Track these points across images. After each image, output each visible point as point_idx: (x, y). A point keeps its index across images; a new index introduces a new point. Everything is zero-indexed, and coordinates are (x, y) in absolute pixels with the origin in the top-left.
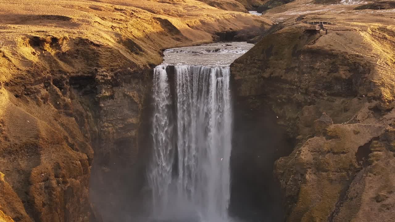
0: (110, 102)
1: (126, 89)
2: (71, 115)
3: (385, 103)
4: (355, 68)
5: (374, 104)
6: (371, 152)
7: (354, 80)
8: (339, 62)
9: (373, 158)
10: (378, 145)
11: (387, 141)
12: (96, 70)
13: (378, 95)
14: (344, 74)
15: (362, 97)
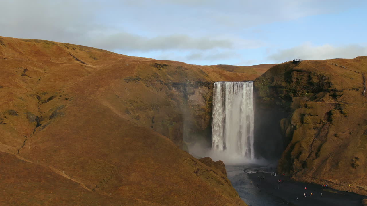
0: (193, 96)
3: (338, 92)
4: (321, 77)
5: (332, 93)
6: (332, 114)
7: (321, 83)
8: (312, 75)
9: (332, 117)
10: (336, 112)
11: (340, 109)
12: (186, 80)
13: (334, 89)
14: (315, 80)
15: (325, 90)
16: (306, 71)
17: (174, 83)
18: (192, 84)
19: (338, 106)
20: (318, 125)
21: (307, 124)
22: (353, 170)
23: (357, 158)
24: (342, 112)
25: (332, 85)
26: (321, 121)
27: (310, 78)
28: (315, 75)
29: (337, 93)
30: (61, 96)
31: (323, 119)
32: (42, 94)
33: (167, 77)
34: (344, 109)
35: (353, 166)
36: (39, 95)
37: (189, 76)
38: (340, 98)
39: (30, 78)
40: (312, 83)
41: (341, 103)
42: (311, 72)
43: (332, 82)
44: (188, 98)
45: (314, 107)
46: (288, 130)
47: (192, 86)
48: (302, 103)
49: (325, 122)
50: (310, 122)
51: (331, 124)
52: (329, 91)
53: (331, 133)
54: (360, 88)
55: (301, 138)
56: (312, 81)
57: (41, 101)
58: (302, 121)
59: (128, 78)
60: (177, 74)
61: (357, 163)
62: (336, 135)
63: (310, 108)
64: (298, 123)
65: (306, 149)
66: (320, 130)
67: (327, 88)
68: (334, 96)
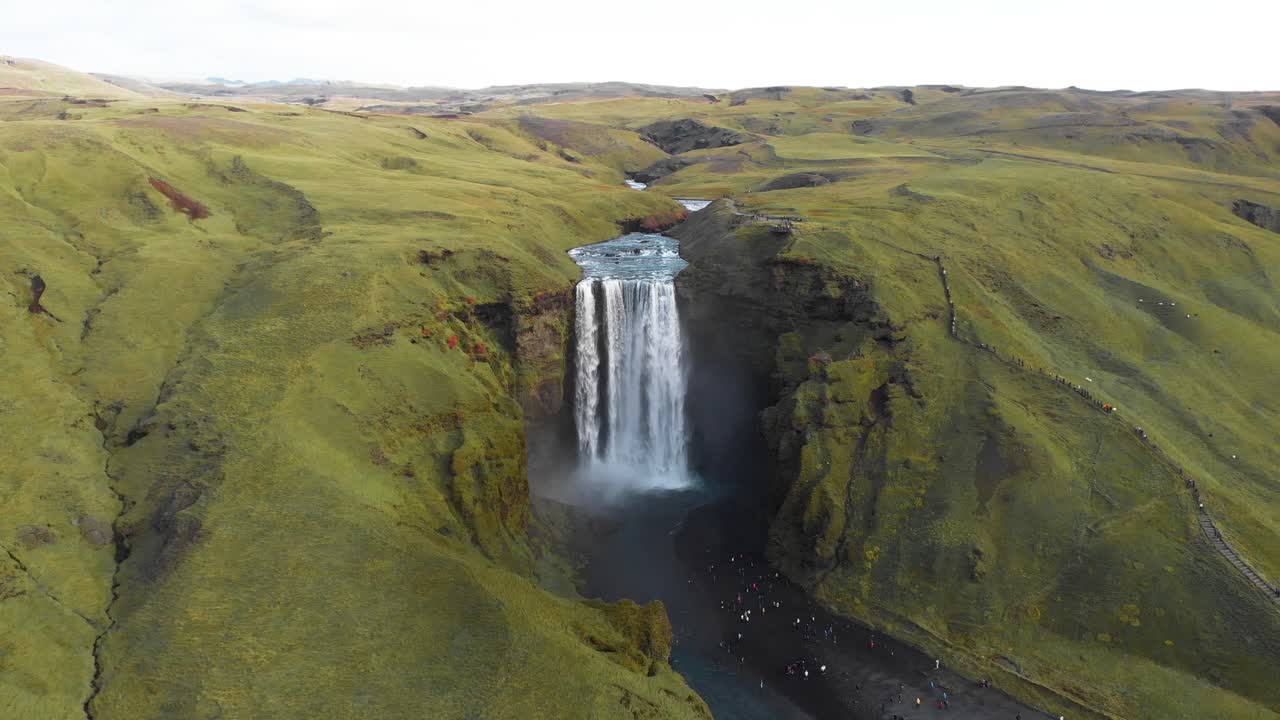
0: (529, 336)
1: (546, 317)
2: (484, 360)
3: (895, 331)
4: (846, 284)
5: (881, 332)
6: (887, 399)
7: (847, 299)
8: (824, 276)
9: (891, 408)
10: (896, 390)
11: (907, 383)
12: (509, 295)
13: (885, 321)
14: (833, 291)
15: (860, 321)
16: (810, 262)
17: (478, 307)
18: (528, 305)
19: (899, 376)
20: (855, 429)
21: (831, 427)
22: (971, 587)
23: (977, 552)
24: (911, 393)
25: (878, 308)
26: (863, 418)
27: (819, 284)
28: (834, 275)
29: (895, 335)
30: (172, 427)
31: (866, 411)
32: (109, 408)
33: (459, 292)
34: (916, 383)
35: (972, 578)
36: (99, 412)
37: (515, 282)
38: (900, 348)
39: (59, 321)
40: (826, 299)
41: (908, 366)
42: (820, 267)
43: (877, 299)
44: (518, 345)
45: (842, 377)
46: (784, 444)
47: (526, 311)
48: (813, 367)
49: (872, 420)
50: (838, 421)
51: (888, 425)
52: (872, 327)
53: (893, 456)
54: (941, 309)
55: (819, 466)
56: (824, 293)
57: (111, 440)
58: (819, 420)
59: (362, 335)
60: (483, 276)
61: (981, 566)
62: (907, 464)
63: (835, 381)
64: (809, 426)
65: (839, 502)
66: (863, 441)
67: (864, 315)
68: (886, 341)
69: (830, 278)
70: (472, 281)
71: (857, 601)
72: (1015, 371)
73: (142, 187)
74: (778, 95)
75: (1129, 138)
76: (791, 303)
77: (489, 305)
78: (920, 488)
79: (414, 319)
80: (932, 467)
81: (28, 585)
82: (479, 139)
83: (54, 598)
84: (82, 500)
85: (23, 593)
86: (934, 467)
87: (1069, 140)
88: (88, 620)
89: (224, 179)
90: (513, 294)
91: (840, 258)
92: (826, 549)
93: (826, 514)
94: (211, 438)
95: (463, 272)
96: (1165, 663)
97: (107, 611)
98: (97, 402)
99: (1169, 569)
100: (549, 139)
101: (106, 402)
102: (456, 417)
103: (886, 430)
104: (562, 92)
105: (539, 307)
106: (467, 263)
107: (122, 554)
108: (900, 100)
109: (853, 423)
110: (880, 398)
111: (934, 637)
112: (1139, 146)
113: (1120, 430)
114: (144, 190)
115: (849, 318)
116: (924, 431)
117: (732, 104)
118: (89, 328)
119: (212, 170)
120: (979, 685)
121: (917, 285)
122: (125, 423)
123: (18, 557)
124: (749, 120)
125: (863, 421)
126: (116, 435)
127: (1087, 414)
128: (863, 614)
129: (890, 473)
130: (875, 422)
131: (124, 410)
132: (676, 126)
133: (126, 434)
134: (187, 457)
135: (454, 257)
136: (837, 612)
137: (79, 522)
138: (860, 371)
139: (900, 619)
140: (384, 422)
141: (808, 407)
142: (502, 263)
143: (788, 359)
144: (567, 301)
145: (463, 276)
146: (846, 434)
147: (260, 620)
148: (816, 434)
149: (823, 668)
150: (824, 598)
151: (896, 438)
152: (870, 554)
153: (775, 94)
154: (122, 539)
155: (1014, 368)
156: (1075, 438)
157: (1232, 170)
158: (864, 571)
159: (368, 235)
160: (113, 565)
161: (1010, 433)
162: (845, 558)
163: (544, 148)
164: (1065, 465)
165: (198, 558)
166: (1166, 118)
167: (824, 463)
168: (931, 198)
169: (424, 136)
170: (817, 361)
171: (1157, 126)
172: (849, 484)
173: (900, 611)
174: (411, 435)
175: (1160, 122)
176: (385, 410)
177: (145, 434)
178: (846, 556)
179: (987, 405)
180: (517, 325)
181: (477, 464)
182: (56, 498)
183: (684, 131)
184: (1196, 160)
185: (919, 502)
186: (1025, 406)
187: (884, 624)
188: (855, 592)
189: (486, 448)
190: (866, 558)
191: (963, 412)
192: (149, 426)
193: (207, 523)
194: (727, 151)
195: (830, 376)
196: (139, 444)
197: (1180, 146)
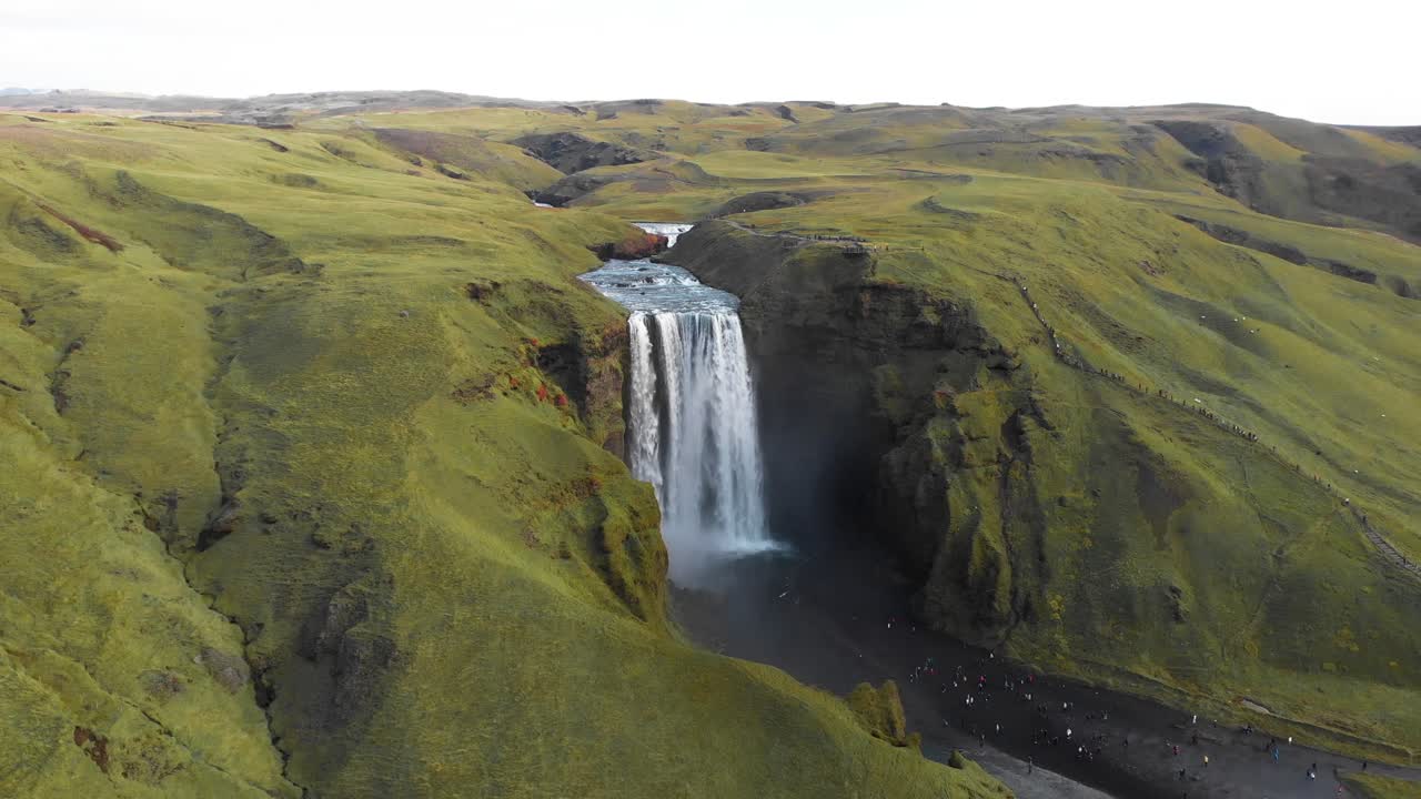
0: (597, 382)
3: (1010, 358)
4: (944, 309)
5: (994, 360)
7: (946, 326)
8: (918, 301)
9: (1030, 443)
10: (1028, 422)
11: (1037, 415)
12: (576, 334)
13: (997, 347)
14: (931, 317)
15: (966, 349)
16: (898, 286)
17: (541, 350)
18: (597, 345)
19: (1028, 407)
20: (995, 468)
21: (971, 467)
22: (1179, 628)
23: (1174, 590)
24: (1043, 424)
25: (986, 334)
26: (1000, 454)
27: (912, 311)
28: (928, 299)
30: (268, 521)
31: (1002, 447)
32: (157, 502)
33: (519, 332)
34: (1045, 413)
35: (1177, 618)
36: (145, 507)
37: (580, 318)
38: (1018, 376)
39: (19, 389)
40: (923, 326)
41: (1035, 396)
42: (911, 291)
43: (983, 324)
44: (588, 393)
45: (970, 412)
46: (921, 491)
47: (594, 352)
48: (939, 403)
49: (1010, 456)
50: (976, 461)
51: (1028, 461)
52: (983, 355)
53: (1044, 495)
54: (1039, 332)
55: (967, 511)
56: (921, 320)
57: (176, 545)
58: (958, 461)
59: (463, 388)
60: (538, 312)
61: (1183, 606)
62: (1061, 501)
63: (962, 416)
64: (947, 467)
65: (999, 548)
66: (1005, 482)
67: (970, 343)
68: (1002, 369)
69: (925, 302)
70: (526, 318)
71: (1060, 657)
72: (1135, 395)
73: (32, 213)
74: (650, 108)
75: (1043, 155)
76: (882, 333)
77: (550, 348)
78: (1083, 528)
79: (499, 367)
80: (1089, 503)
81: (183, 756)
82: (337, 152)
83: (220, 769)
84: (196, 628)
85: (180, 767)
86: (1091, 504)
87: (982, 158)
88: (268, 792)
89: (113, 201)
90: (581, 332)
91: (929, 280)
92: (1003, 604)
93: (992, 564)
94: (343, 530)
95: (516, 308)
96: (1398, 685)
97: (284, 774)
98: (138, 495)
99: (1367, 589)
100: (419, 153)
101: (149, 493)
102: (591, 483)
103: (1028, 467)
104: (372, 101)
105: (608, 347)
106: (518, 298)
107: (265, 697)
108: (777, 116)
109: (991, 461)
110: (1013, 431)
111: (1165, 686)
112: (1054, 163)
113: (1256, 452)
114: (36, 216)
115: (950, 346)
116: (1067, 466)
117: (600, 118)
118: (65, 397)
119: (93, 189)
120: (1243, 731)
121: (1009, 307)
122: (191, 521)
123: (157, 719)
124: (630, 135)
125: (1001, 457)
126: (183, 537)
127: (1220, 437)
128: (1072, 670)
129: (1047, 513)
130: (1013, 459)
131: (180, 503)
132: (554, 140)
133: (197, 536)
134: (314, 558)
135: (502, 290)
136: (1042, 672)
137: (203, 659)
138: (984, 404)
139: (1117, 672)
140: (516, 492)
141: (944, 449)
142: (556, 296)
143: (889, 394)
144: (624, 339)
145: (516, 312)
146: (986, 474)
147: (526, 760)
148: (956, 476)
149: (1069, 732)
150: (1018, 657)
151: (1041, 476)
152: (1053, 604)
153: (647, 106)
154: (260, 677)
155: (1135, 394)
156: (1218, 463)
157: (1145, 185)
158: (1054, 623)
159: (377, 265)
160: (259, 713)
161: (1161, 460)
162: (1027, 611)
163: (418, 164)
164: (1223, 491)
165: (405, 688)
166: (1069, 134)
167: (972, 509)
168: (977, 215)
169: (283, 149)
170: (941, 394)
171: (1067, 142)
172: (1004, 529)
173: (1113, 663)
174: (546, 508)
175: (1066, 138)
176: (513, 479)
177: (228, 532)
178: (1027, 608)
179: (1126, 434)
180: (587, 370)
181: (628, 537)
182: (161, 628)
183: (565, 146)
184: (1108, 176)
185: (1088, 543)
186: (1159, 431)
187: (1104, 679)
188: (1053, 647)
189: (631, 518)
190: (1051, 609)
191: (1099, 441)
192: (232, 521)
193: (402, 644)
194: (639, 169)
195: (959, 411)
196: (223, 545)
197: (1090, 163)
